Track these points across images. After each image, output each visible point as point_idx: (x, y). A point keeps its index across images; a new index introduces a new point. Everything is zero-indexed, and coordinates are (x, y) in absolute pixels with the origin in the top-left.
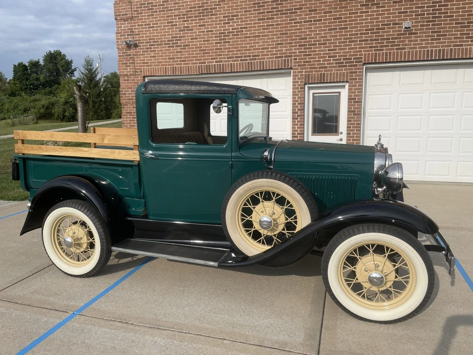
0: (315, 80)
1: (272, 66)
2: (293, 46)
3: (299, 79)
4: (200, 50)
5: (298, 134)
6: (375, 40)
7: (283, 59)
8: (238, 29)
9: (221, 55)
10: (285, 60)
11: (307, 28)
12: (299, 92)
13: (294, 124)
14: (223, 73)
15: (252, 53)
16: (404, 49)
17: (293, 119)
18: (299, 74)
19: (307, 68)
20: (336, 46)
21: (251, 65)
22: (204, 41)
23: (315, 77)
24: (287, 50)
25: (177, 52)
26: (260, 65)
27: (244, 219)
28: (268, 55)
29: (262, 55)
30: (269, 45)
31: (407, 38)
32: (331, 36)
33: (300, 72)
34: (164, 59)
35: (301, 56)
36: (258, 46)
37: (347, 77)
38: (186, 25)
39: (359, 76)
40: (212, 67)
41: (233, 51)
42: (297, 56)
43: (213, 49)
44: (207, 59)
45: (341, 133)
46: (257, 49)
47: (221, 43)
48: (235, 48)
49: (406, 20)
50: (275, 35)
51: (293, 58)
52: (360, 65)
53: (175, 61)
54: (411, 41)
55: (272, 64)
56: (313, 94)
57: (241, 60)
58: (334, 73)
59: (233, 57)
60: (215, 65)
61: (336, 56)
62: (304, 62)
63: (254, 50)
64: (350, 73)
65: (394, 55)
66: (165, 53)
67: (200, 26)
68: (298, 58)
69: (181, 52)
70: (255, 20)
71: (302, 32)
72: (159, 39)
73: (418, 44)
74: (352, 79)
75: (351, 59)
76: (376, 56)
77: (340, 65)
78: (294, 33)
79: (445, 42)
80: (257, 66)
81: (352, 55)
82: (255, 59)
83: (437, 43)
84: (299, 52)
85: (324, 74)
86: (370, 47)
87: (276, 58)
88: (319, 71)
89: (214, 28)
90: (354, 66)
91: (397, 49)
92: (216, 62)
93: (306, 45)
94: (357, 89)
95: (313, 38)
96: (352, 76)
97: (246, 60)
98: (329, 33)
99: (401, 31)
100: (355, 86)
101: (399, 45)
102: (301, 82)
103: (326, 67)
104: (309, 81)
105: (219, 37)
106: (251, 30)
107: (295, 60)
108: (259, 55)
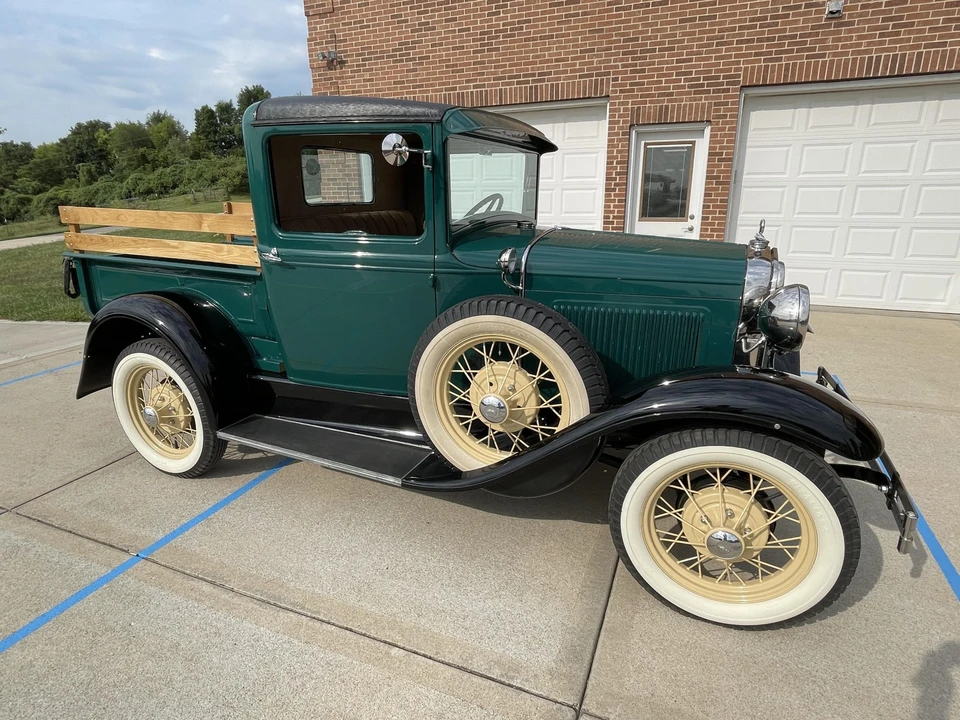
0: (649, 119)
1: (573, 93)
2: (612, 55)
3: (620, 116)
4: (447, 66)
5: (614, 217)
6: (768, 39)
7: (593, 79)
8: (513, 23)
9: (483, 74)
10: (596, 81)
11: (640, 19)
12: (620, 140)
13: (608, 200)
14: (487, 107)
15: (538, 69)
16: (823, 56)
17: (607, 190)
18: (622, 108)
19: (636, 96)
20: (692, 53)
21: (536, 92)
22: (454, 49)
23: (649, 113)
24: (600, 62)
25: (408, 71)
26: (552, 90)
27: (453, 397)
28: (566, 72)
29: (556, 73)
30: (569, 53)
31: (830, 33)
33: (623, 104)
34: (386, 84)
35: (626, 72)
36: (550, 55)
37: (709, 112)
38: (423, 20)
39: (731, 110)
40: (467, 97)
41: (505, 66)
42: (619, 73)
43: (470, 64)
44: (459, 82)
45: (692, 218)
46: (547, 61)
47: (483, 51)
48: (508, 60)
50: (581, 33)
51: (611, 76)
52: (735, 90)
53: (405, 88)
54: (839, 40)
55: (573, 89)
56: (646, 144)
57: (518, 83)
58: (685, 105)
59: (504, 78)
60: (472, 92)
61: (691, 73)
62: (631, 84)
63: (541, 62)
64: (716, 104)
65: (801, 68)
66: (387, 73)
67: (447, 21)
68: (620, 77)
69: (415, 70)
71: (630, 27)
72: (379, 47)
73: (851, 46)
74: (719, 117)
75: (718, 78)
76: (766, 71)
77: (698, 89)
78: (614, 29)
79: (909, 40)
80: (547, 93)
81: (721, 71)
82: (543, 80)
83: (890, 42)
84: (624, 66)
85: (667, 107)
86: (756, 54)
87: (581, 77)
88: (658, 101)
89: (472, 23)
90: (724, 91)
91: (808, 57)
92: (475, 87)
93: (635, 52)
94: (725, 135)
95: (649, 38)
96: (719, 110)
97: (528, 82)
98: (681, 28)
99: (820, 19)
100: (723, 129)
101: (814, 49)
102: (624, 122)
103: (671, 94)
104: (638, 120)
105: (481, 39)
106: (537, 26)
107: (614, 80)
108: (550, 73)
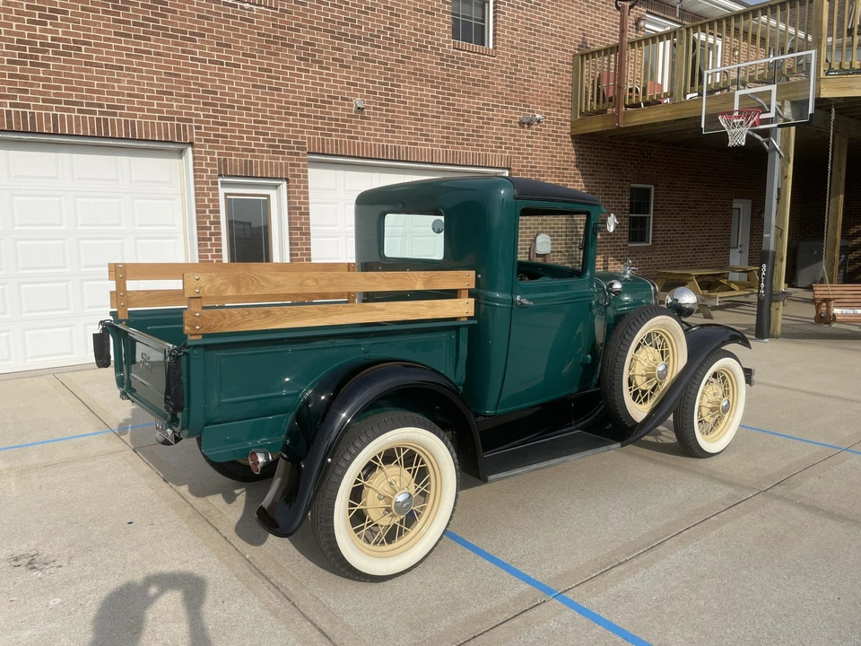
0: (236, 171)
1: (153, 134)
2: (192, 102)
3: (207, 165)
6: (321, 118)
7: (175, 123)
9: (26, 92)
10: (178, 126)
11: (216, 75)
14: (33, 133)
15: (107, 100)
16: (357, 138)
18: (208, 157)
19: (222, 148)
20: (266, 117)
21: (106, 126)
23: (236, 166)
24: (180, 107)
26: (126, 127)
28: (142, 110)
29: (129, 109)
30: (143, 90)
31: (359, 122)
32: (258, 98)
33: (209, 153)
35: (208, 122)
36: (120, 88)
37: (286, 172)
39: (303, 171)
41: (60, 88)
42: (201, 122)
46: (118, 94)
47: (25, 63)
48: (63, 81)
49: (356, 96)
50: (155, 73)
51: (194, 124)
52: (303, 155)
54: (364, 128)
55: (153, 130)
56: (226, 194)
57: (80, 111)
58: (266, 162)
59: (59, 102)
60: (9, 112)
61: (267, 134)
62: (215, 135)
63: (109, 93)
64: (292, 165)
65: (345, 144)
68: (203, 126)
70: (109, 33)
71: (207, 80)
73: (372, 135)
74: (294, 176)
75: (289, 142)
76: (323, 143)
77: (275, 149)
78: (192, 78)
79: (400, 137)
81: (291, 137)
82: (115, 114)
83: (391, 137)
84: (205, 116)
85: (251, 162)
86: (315, 128)
87: (160, 118)
88: (243, 156)
90: (296, 154)
91: (348, 137)
92: (12, 105)
93: (216, 105)
94: (302, 193)
95: (227, 94)
96: (293, 170)
97: (94, 113)
98: (254, 92)
99: (351, 111)
100: (299, 187)
101: (351, 132)
102: (212, 171)
103: (253, 151)
104: (225, 171)
105: (19, 48)
106: (101, 52)
107: (197, 128)
108: (123, 108)
